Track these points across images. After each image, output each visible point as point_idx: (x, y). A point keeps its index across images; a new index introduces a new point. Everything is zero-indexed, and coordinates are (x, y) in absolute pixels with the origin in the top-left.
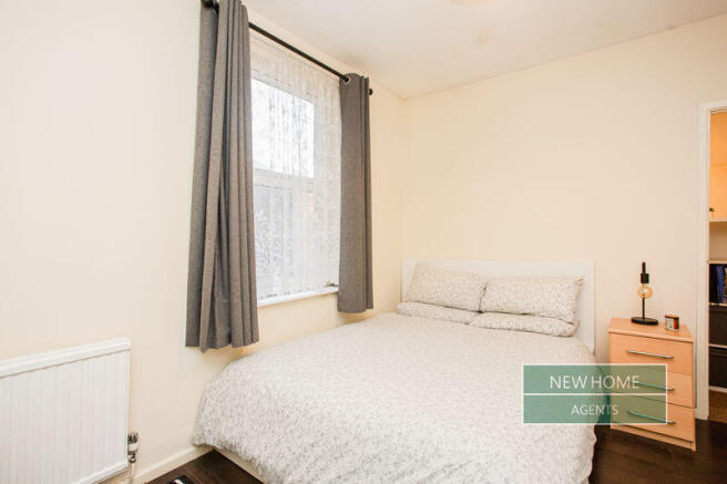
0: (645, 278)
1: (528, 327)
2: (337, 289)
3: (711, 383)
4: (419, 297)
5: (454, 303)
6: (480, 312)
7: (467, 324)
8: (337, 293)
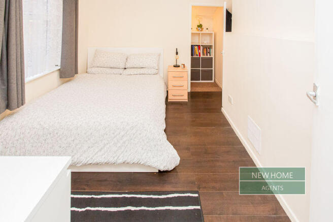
0: (177, 53)
1: (143, 72)
2: (60, 68)
3: (191, 80)
4: (98, 65)
5: (115, 66)
6: (125, 68)
7: (121, 74)
8: (59, 70)
